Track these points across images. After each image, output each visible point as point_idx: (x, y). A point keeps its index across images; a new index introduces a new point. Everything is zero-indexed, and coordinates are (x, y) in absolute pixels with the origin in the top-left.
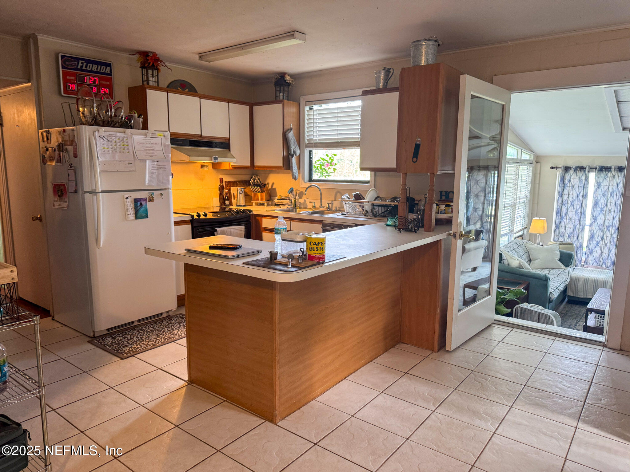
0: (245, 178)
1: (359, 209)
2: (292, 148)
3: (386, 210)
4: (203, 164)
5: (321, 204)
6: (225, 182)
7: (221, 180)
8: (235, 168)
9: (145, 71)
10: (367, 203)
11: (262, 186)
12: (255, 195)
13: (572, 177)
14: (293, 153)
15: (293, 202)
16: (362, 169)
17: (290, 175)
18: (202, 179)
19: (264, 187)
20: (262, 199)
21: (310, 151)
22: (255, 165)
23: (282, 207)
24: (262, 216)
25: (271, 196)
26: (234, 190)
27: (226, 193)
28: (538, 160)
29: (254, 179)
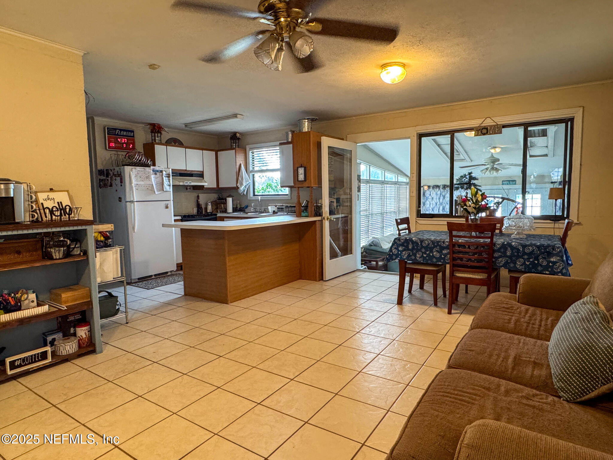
4: (187, 187)
5: (261, 209)
7: (198, 197)
8: (207, 189)
9: (153, 135)
11: (224, 200)
13: (432, 192)
16: (281, 187)
21: (253, 175)
22: (220, 186)
24: (224, 217)
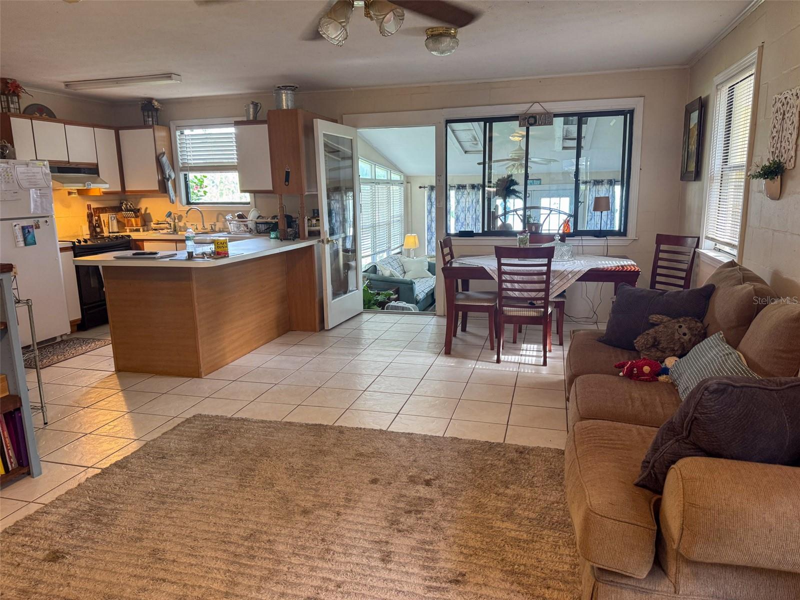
0: (115, 203)
1: (243, 228)
2: (167, 172)
3: (268, 227)
4: (70, 191)
5: (204, 226)
6: (93, 209)
7: (89, 207)
8: (106, 193)
10: (250, 222)
11: (136, 211)
12: (128, 221)
14: (168, 176)
15: (172, 225)
16: (243, 191)
17: (168, 199)
18: (68, 206)
19: (138, 212)
20: (137, 225)
21: (185, 175)
22: (126, 189)
23: (161, 231)
24: (143, 240)
25: (146, 221)
26: (104, 217)
27: (96, 221)
28: (407, 180)
29: (126, 205)
